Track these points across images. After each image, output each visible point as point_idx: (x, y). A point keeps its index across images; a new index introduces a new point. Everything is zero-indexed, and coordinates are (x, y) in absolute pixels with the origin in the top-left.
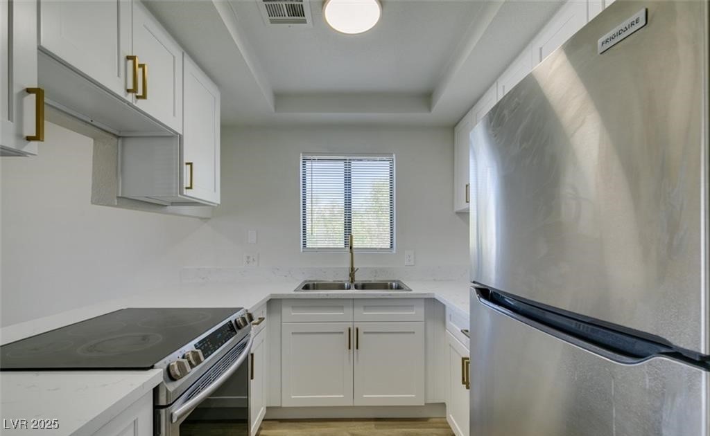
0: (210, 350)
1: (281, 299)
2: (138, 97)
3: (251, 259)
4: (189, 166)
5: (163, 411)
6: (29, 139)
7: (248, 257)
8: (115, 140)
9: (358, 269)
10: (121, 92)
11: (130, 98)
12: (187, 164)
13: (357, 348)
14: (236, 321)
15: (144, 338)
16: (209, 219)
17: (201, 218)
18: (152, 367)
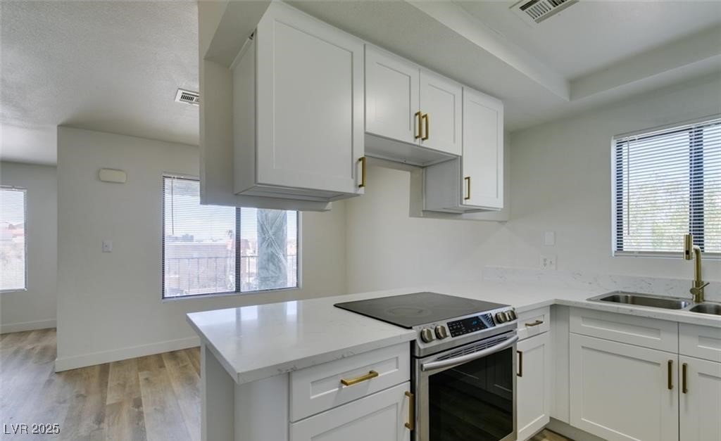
0: (462, 331)
1: (568, 307)
2: (423, 139)
3: (548, 262)
4: (467, 180)
5: (417, 360)
6: (360, 186)
7: (545, 260)
8: (421, 170)
9: (708, 284)
10: (411, 140)
11: (418, 142)
12: (466, 178)
13: (685, 391)
14: (496, 315)
15: (421, 311)
16: (506, 222)
17: (500, 222)
18: (411, 328)
